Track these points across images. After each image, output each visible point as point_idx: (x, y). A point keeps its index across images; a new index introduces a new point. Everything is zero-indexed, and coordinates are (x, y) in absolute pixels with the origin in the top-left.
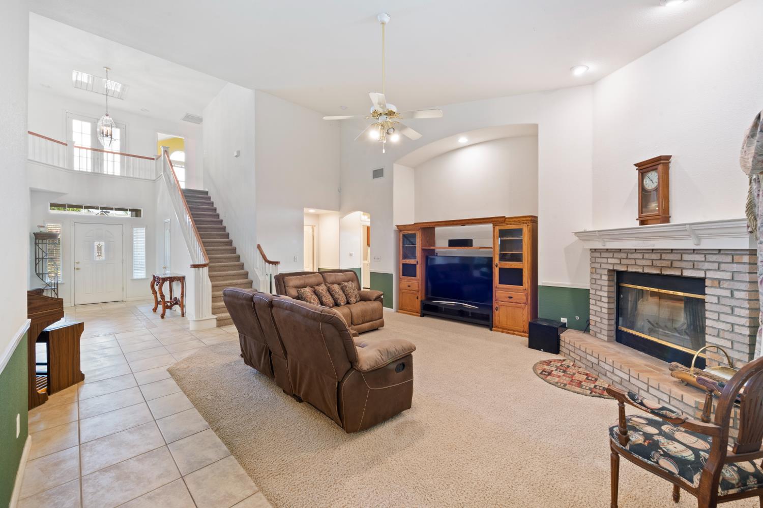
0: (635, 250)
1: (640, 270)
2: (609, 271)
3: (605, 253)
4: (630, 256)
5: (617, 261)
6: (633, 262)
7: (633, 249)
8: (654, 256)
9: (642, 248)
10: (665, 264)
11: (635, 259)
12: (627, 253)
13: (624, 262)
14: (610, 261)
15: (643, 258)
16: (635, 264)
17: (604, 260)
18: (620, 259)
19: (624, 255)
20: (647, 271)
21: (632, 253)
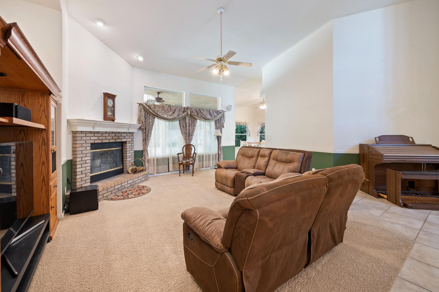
0: (106, 132)
1: (108, 141)
2: (92, 144)
3: (89, 134)
4: (103, 135)
5: (96, 138)
6: (104, 138)
7: (105, 132)
8: (113, 135)
9: (109, 131)
10: (116, 137)
11: (106, 136)
12: (102, 134)
13: (100, 138)
14: (92, 138)
15: (109, 136)
16: (106, 139)
17: (89, 138)
18: (98, 137)
19: (100, 135)
20: (111, 141)
21: (104, 134)
